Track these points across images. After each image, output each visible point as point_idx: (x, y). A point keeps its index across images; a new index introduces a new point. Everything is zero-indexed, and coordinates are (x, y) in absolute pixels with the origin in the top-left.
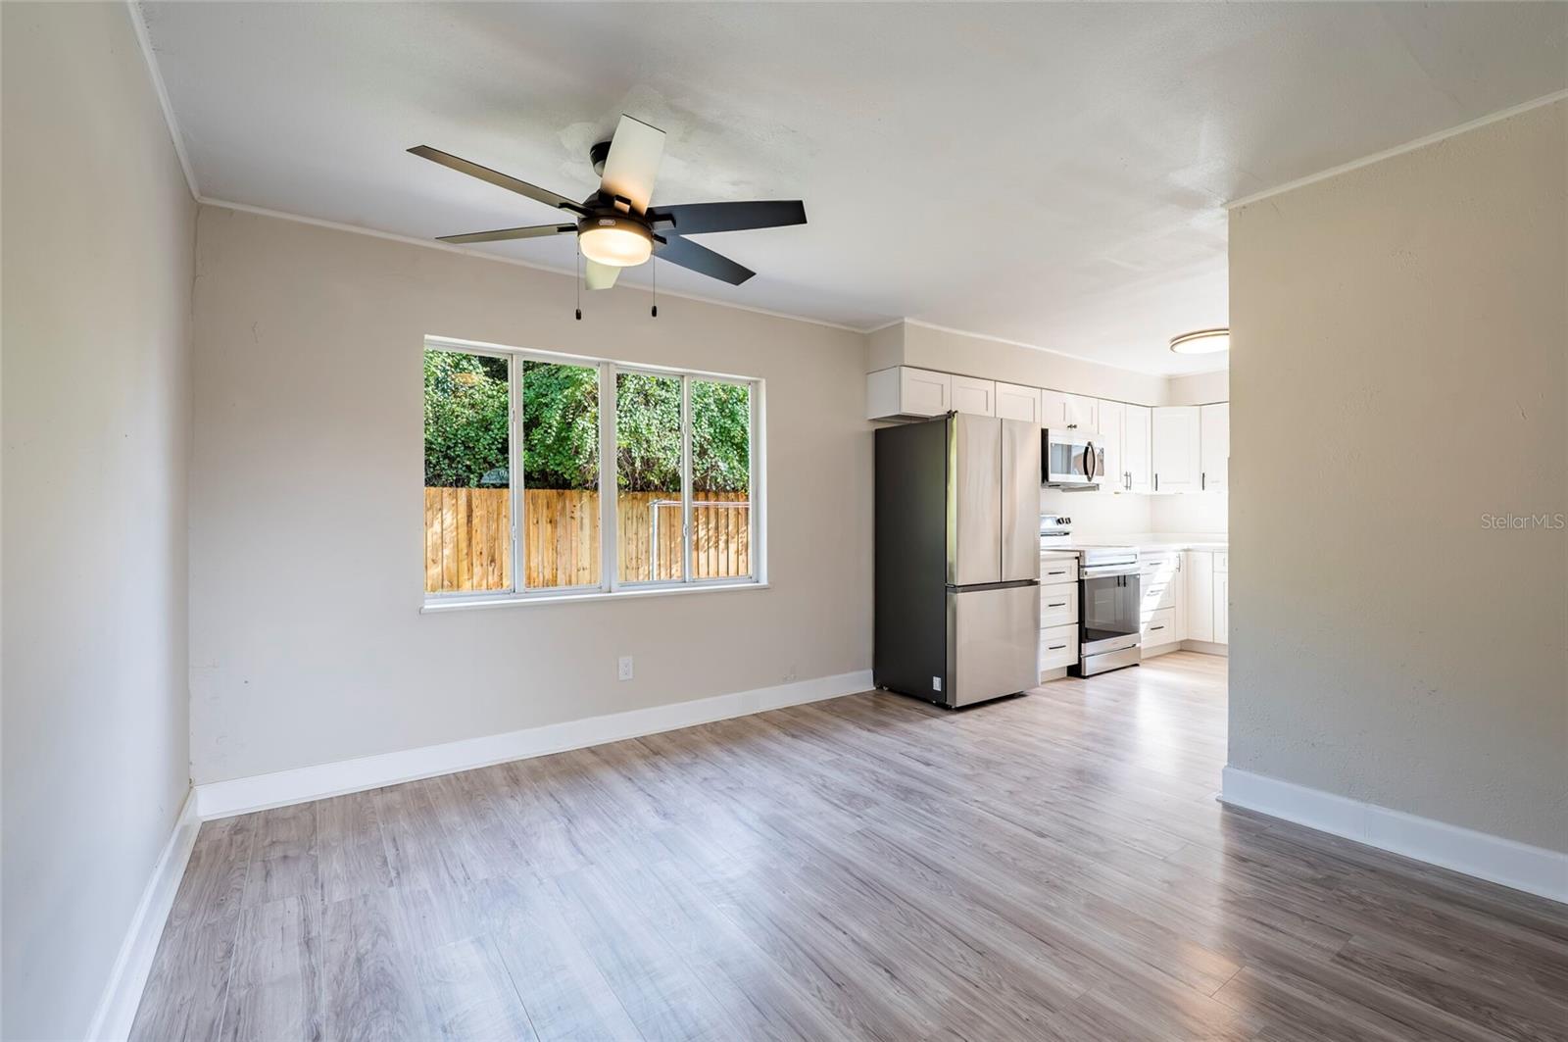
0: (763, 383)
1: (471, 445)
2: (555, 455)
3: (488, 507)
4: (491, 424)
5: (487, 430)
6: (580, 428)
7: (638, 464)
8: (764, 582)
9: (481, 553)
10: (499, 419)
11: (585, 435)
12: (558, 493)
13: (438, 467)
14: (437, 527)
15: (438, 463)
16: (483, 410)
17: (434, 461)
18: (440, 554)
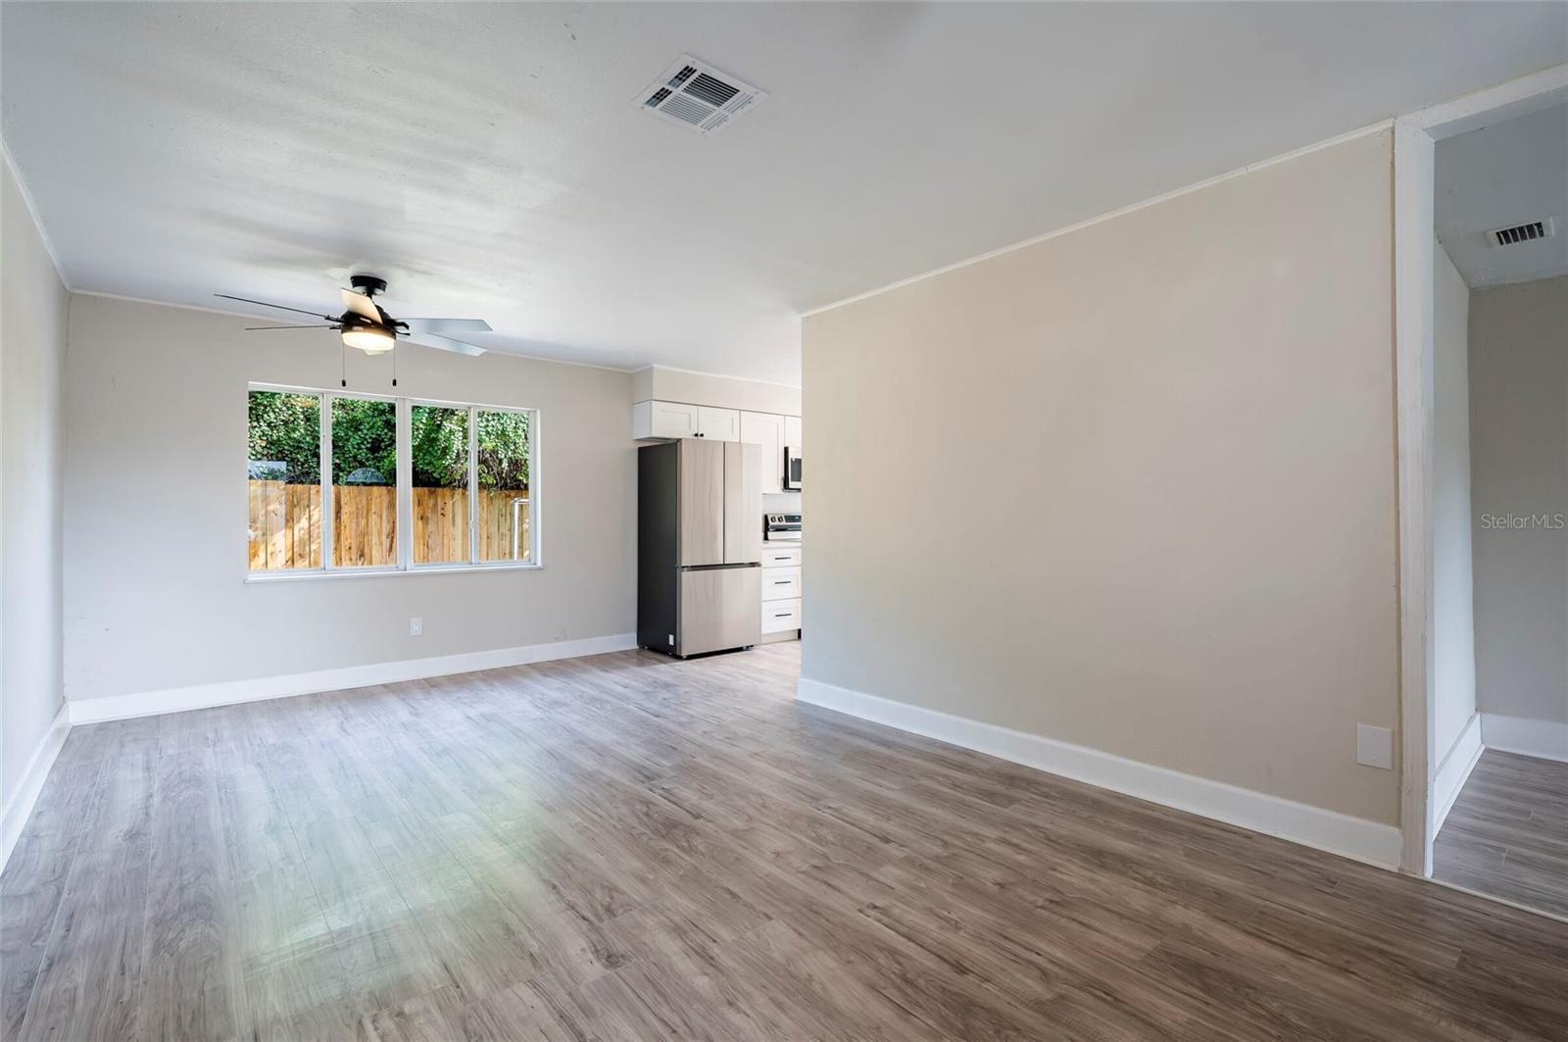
0: (539, 412)
1: (340, 444)
2: (425, 455)
3: (357, 504)
4: (360, 424)
5: (357, 429)
6: (447, 431)
7: (505, 464)
8: (539, 564)
9: (350, 548)
10: (368, 420)
11: (452, 437)
12: (430, 491)
13: (306, 466)
14: (304, 523)
15: (306, 461)
16: (353, 410)
17: (302, 460)
18: (308, 549)
